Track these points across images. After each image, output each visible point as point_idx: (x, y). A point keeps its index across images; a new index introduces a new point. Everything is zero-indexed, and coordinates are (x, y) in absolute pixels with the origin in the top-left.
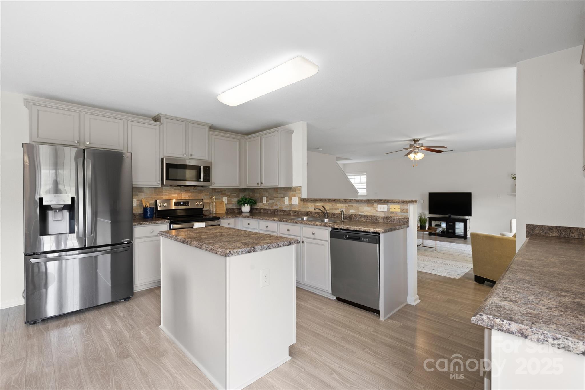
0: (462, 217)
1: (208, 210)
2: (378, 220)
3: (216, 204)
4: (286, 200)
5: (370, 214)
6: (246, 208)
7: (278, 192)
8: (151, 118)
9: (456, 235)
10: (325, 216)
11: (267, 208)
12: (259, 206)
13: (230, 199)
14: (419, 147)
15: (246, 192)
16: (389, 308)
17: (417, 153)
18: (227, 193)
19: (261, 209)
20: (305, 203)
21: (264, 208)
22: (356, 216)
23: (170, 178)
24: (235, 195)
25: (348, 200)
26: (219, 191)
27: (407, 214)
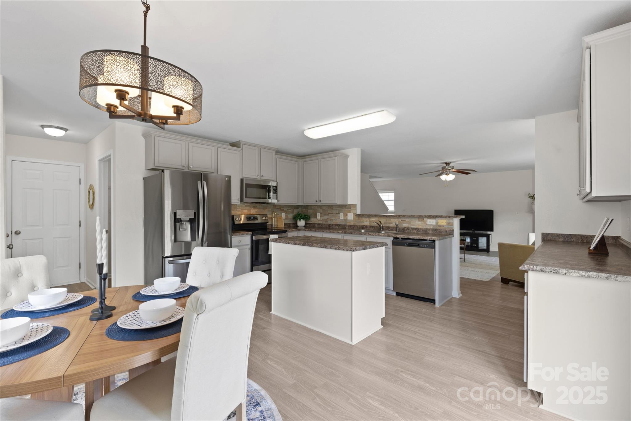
0: (484, 232)
1: (270, 224)
2: (428, 232)
3: (277, 219)
4: (341, 216)
5: (420, 227)
6: (301, 223)
7: (332, 208)
8: (228, 144)
9: (479, 248)
10: (381, 229)
11: (321, 223)
12: (313, 221)
13: (286, 214)
14: (450, 170)
15: (299, 208)
16: (442, 297)
17: (449, 174)
18: (284, 210)
19: (315, 224)
20: (360, 219)
21: (318, 223)
22: (408, 229)
23: (248, 196)
24: (291, 211)
25: (401, 215)
26: (279, 207)
27: (452, 227)
